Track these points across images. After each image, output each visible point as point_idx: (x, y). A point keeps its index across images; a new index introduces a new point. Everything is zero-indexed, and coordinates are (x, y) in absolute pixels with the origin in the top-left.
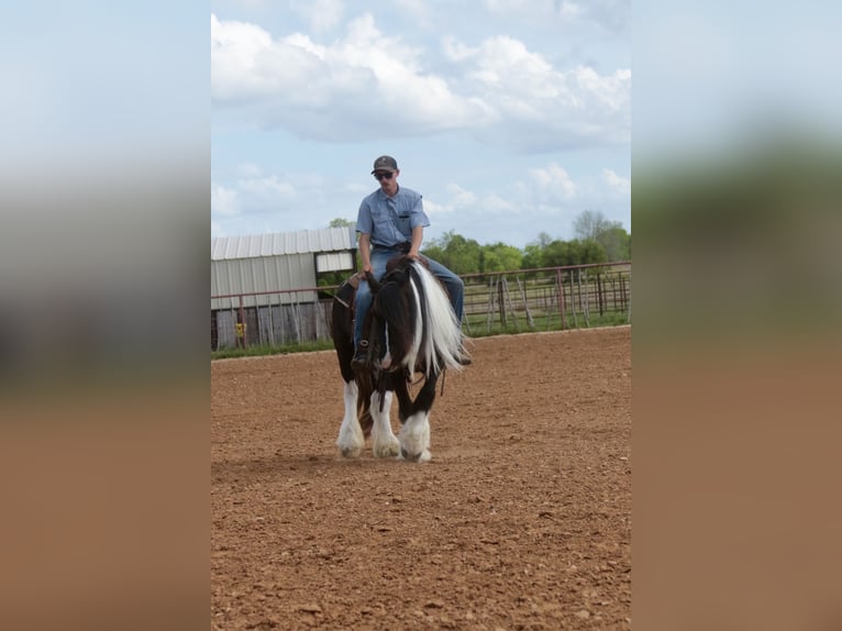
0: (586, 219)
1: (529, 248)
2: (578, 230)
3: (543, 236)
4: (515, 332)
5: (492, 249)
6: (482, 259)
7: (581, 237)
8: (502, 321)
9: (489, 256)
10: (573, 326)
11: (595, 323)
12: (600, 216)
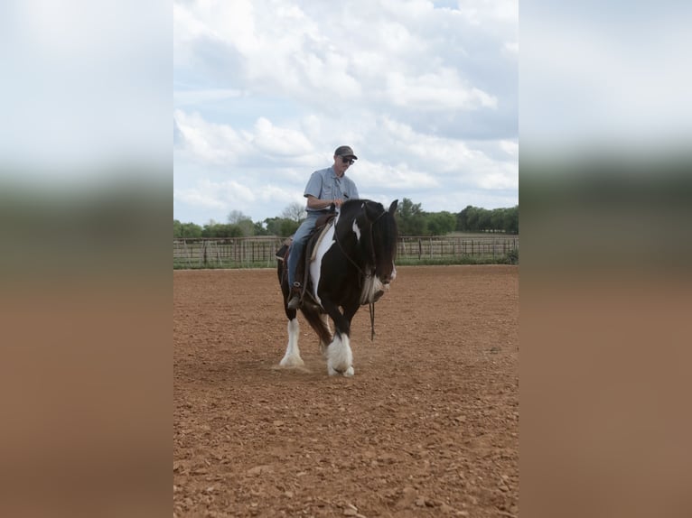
0: (234, 215)
1: (206, 227)
2: (230, 219)
3: (212, 221)
4: (212, 268)
5: (188, 225)
6: (182, 230)
7: (231, 222)
8: (205, 262)
9: (187, 228)
10: (241, 267)
11: (251, 267)
12: (241, 213)
